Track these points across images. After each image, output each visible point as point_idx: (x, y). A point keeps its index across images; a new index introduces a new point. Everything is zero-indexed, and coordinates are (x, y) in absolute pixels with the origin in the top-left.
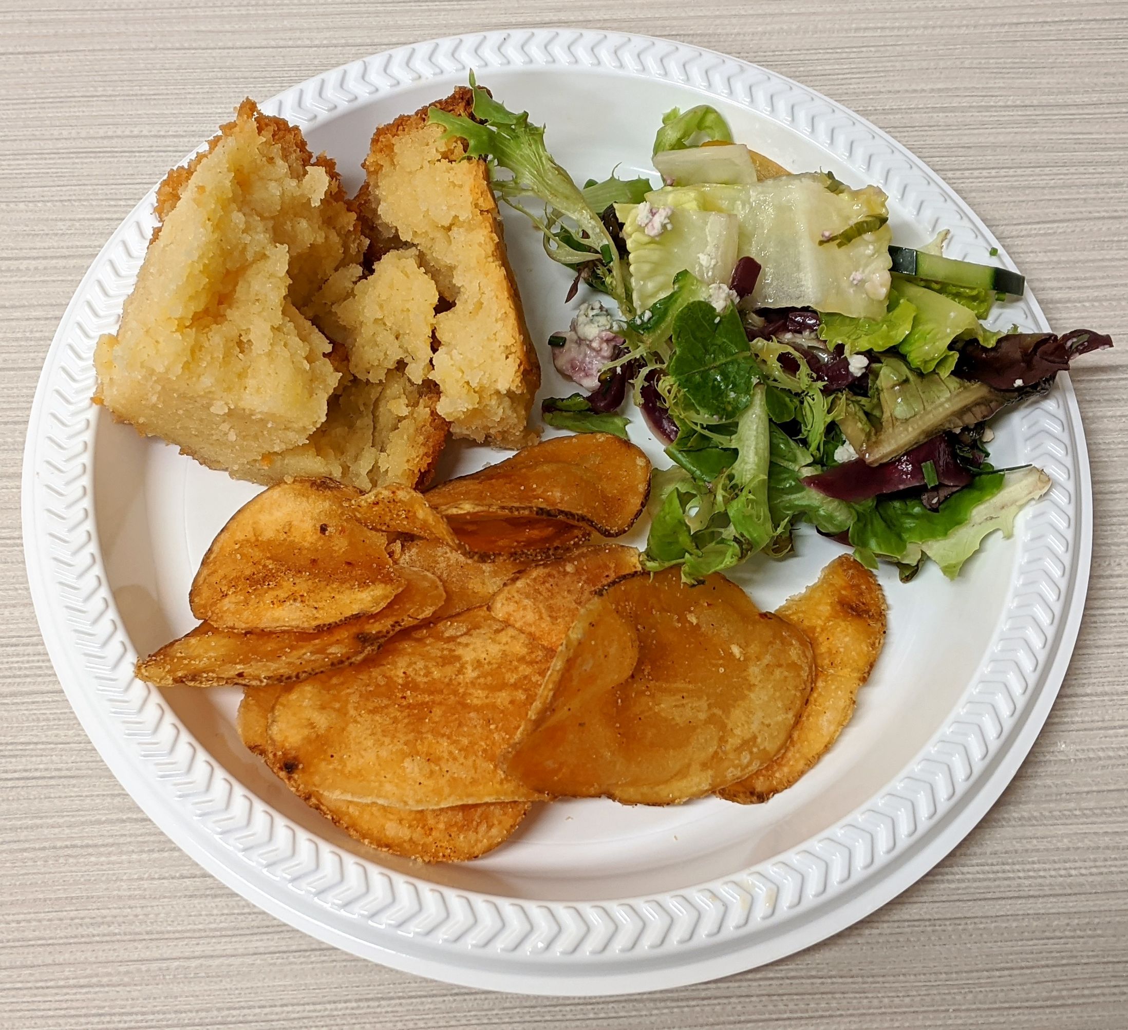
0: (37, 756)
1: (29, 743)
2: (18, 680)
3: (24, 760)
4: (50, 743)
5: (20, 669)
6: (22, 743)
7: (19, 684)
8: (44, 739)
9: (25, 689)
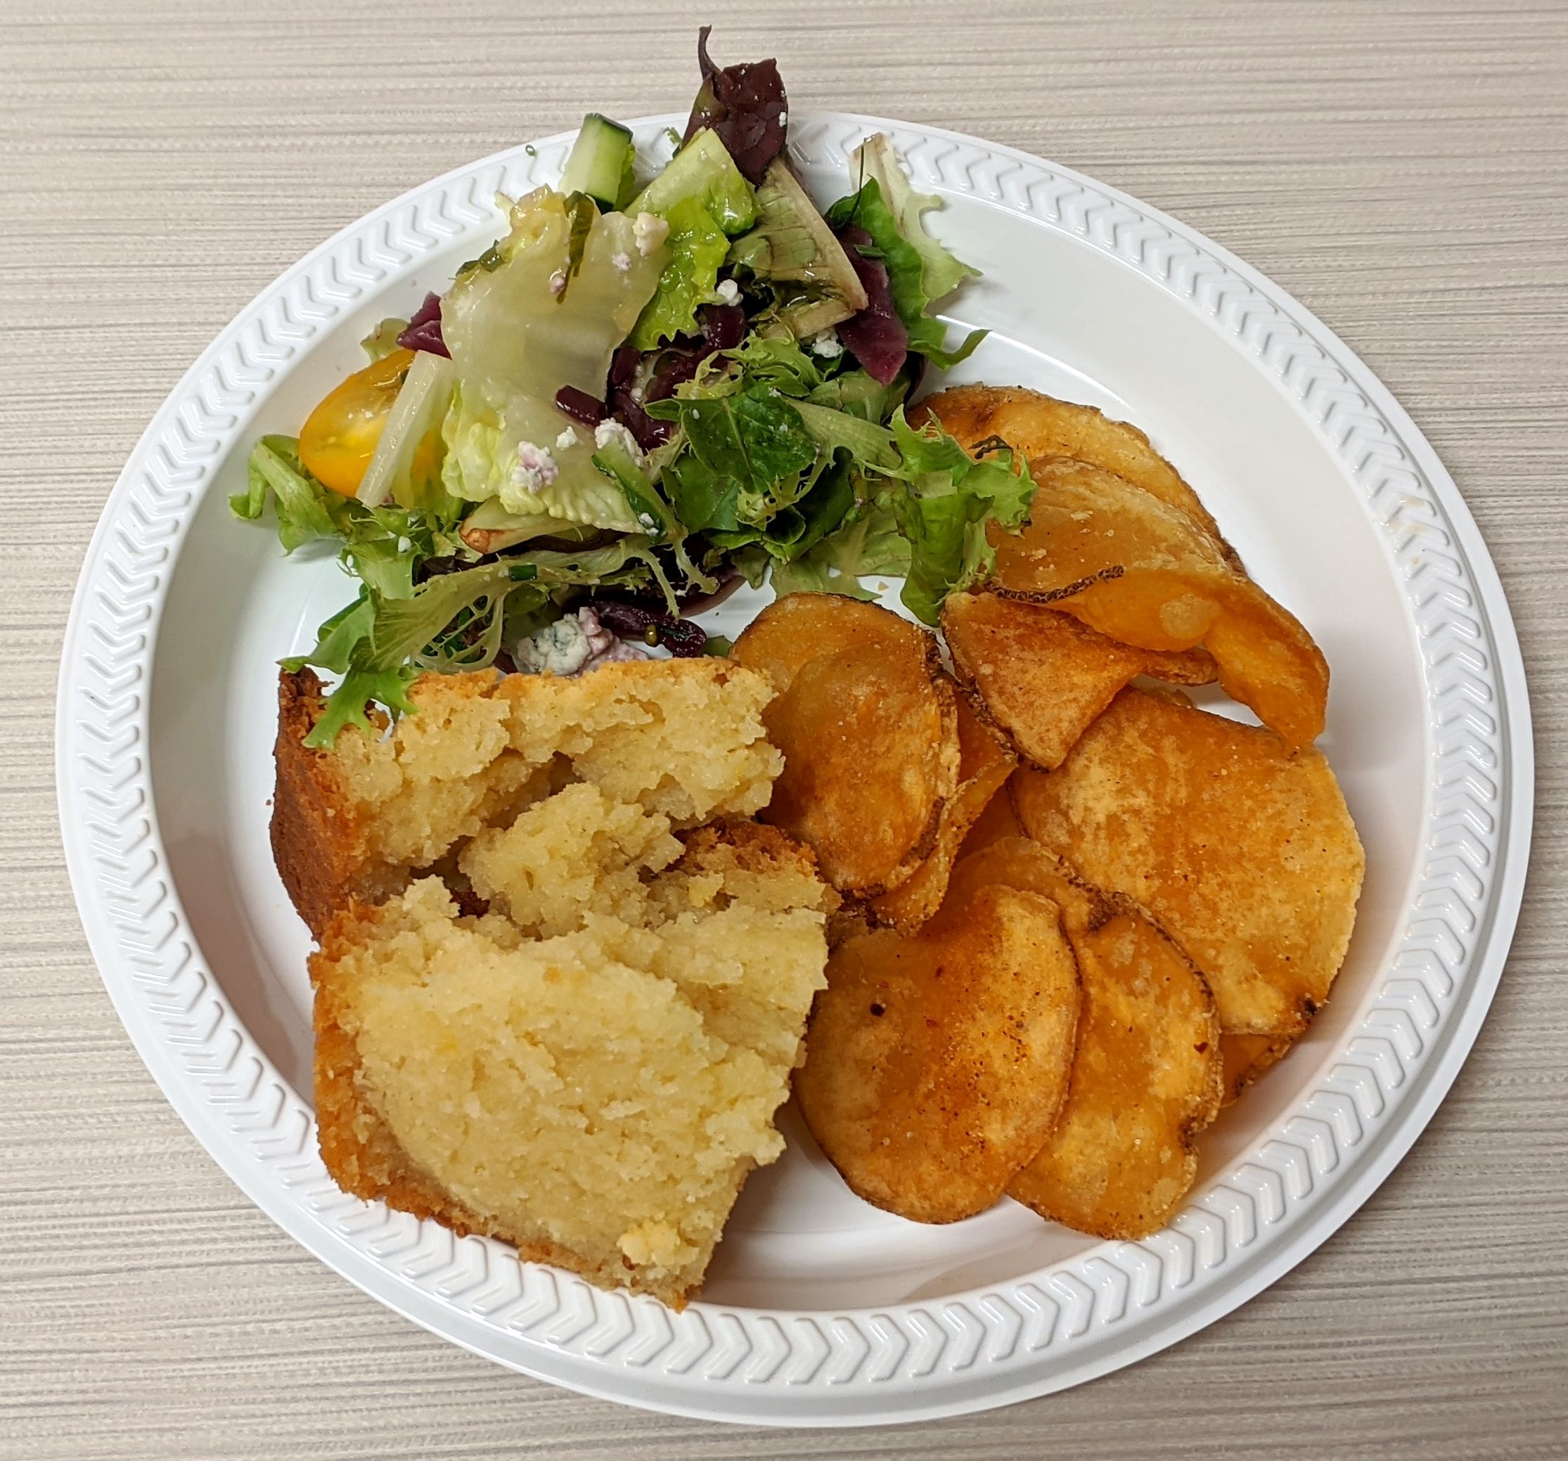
0: (51, 1371)
1: (41, 1352)
2: (25, 1256)
3: (32, 1377)
4: (70, 1352)
5: (28, 1238)
6: (30, 1352)
7: (26, 1262)
8: (62, 1346)
9: (35, 1269)
